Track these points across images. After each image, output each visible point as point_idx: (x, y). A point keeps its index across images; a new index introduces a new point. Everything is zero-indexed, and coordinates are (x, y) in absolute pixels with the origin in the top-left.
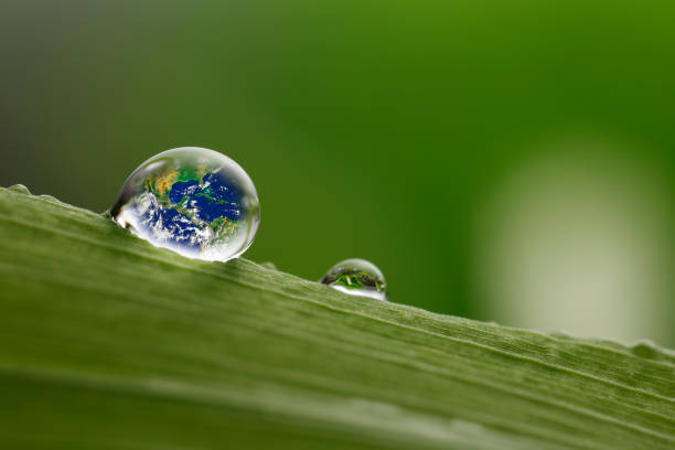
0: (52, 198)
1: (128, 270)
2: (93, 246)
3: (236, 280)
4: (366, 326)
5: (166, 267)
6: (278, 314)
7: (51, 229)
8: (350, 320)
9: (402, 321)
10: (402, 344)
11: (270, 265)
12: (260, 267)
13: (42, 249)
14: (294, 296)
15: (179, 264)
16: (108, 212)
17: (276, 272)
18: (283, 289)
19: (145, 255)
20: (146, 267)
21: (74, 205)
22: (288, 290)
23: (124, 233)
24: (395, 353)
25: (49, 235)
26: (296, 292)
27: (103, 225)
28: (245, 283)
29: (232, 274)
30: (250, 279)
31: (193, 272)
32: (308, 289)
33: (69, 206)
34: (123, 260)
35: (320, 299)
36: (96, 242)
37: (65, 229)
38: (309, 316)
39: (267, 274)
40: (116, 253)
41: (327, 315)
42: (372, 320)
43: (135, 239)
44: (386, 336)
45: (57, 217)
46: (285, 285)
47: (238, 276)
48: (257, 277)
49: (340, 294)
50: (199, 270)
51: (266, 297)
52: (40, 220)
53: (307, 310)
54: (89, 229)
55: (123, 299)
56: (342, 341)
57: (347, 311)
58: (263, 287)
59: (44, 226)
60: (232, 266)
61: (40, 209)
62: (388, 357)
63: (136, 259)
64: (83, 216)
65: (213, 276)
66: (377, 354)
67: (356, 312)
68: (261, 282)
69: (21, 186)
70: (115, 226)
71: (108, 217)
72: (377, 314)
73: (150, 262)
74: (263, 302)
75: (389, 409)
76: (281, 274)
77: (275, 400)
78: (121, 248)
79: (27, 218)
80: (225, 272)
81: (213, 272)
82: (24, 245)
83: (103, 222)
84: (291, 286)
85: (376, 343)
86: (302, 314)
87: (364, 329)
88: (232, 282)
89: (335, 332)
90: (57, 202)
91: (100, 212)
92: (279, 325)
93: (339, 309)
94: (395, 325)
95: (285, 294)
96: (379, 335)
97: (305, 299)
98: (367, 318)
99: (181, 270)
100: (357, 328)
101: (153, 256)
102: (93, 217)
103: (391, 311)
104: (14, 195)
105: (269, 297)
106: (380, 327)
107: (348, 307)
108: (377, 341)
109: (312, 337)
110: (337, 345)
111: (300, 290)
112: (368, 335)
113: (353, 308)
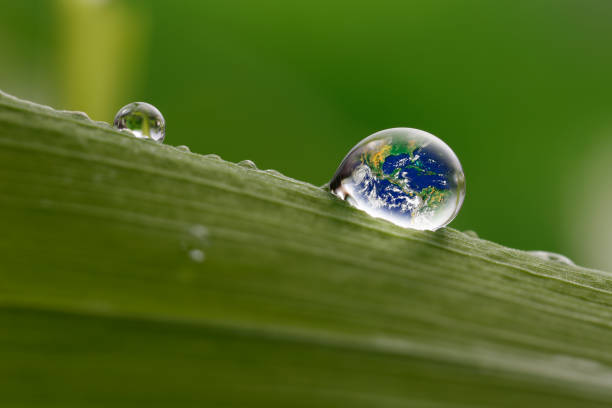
1: (351, 238)
2: (317, 216)
3: (445, 247)
4: (563, 289)
5: (384, 236)
6: (486, 278)
7: (279, 201)
8: (549, 284)
9: (595, 285)
10: (597, 306)
11: (473, 233)
12: (464, 234)
13: (274, 219)
14: (497, 262)
15: (394, 233)
16: (327, 185)
17: (479, 240)
18: (487, 255)
19: (364, 224)
20: (365, 236)
21: (296, 178)
22: (492, 257)
23: (343, 205)
24: (591, 314)
25: (278, 207)
26: (499, 259)
27: (325, 197)
28: (454, 250)
29: (442, 242)
30: (458, 247)
31: (408, 240)
32: (509, 255)
33: (292, 180)
34: (345, 230)
35: (521, 265)
36: (321, 213)
37: (292, 200)
38: (512, 280)
39: (471, 241)
40: (339, 223)
41: (529, 279)
42: (568, 283)
43: (354, 210)
44: (583, 299)
45: (285, 190)
46: (488, 252)
47: (447, 244)
48: (464, 245)
50: (413, 238)
51: (474, 262)
52: (270, 193)
53: (510, 274)
54: (313, 201)
55: (346, 264)
56: (543, 303)
57: (546, 275)
58: (470, 254)
59: (273, 199)
60: (439, 235)
61: (267, 183)
62: (586, 318)
63: (357, 228)
64: (306, 189)
65: (425, 243)
66: (576, 316)
67: (554, 277)
68: (467, 249)
69: (250, 162)
70: (335, 197)
71: (326, 189)
72: (572, 279)
73: (370, 231)
74: (471, 267)
75: (592, 365)
76: (483, 242)
77: (488, 357)
78: (343, 218)
79: (258, 191)
80: (436, 240)
81: (425, 240)
82: (258, 216)
83: (324, 195)
84: (495, 253)
85: (575, 306)
86: (506, 278)
87: (562, 293)
88: (442, 249)
89: (537, 295)
90: (283, 177)
91: (319, 185)
92: (488, 288)
93: (539, 274)
94: (591, 290)
95: (489, 260)
96: (577, 297)
97: (507, 264)
98: (564, 283)
99: (397, 238)
100: (556, 291)
101: (371, 226)
102: (314, 190)
103: (584, 276)
104: (245, 170)
105: (476, 263)
106: (575, 290)
107: (546, 272)
108: (575, 304)
109: (518, 300)
110: (540, 307)
111: (503, 256)
112: (567, 297)
113: (551, 273)
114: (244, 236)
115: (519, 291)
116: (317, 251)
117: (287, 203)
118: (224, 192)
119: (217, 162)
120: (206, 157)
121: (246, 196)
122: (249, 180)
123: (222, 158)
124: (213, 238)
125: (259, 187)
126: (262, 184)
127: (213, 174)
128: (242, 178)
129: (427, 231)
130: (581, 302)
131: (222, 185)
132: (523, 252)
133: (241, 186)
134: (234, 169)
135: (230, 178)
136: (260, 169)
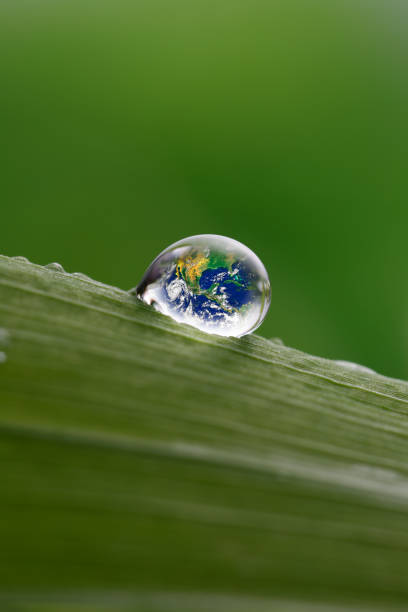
0: (85, 276)
1: (155, 343)
2: (122, 321)
3: (249, 354)
4: (366, 398)
5: (188, 342)
6: (289, 386)
7: (84, 304)
8: (352, 393)
9: (398, 395)
10: (399, 416)
11: (279, 341)
12: (269, 342)
13: (78, 322)
14: (301, 370)
15: (198, 339)
16: (134, 289)
17: (284, 348)
18: (291, 363)
19: (169, 330)
20: (170, 341)
21: (104, 282)
22: (296, 365)
23: (149, 310)
24: (391, 424)
25: (82, 310)
26: (302, 367)
27: (131, 302)
28: (259, 357)
29: (245, 349)
30: (262, 354)
31: (211, 346)
32: (313, 364)
33: (99, 284)
34: (149, 335)
35: (325, 374)
36: (124, 317)
37: (96, 304)
38: (315, 388)
39: (276, 349)
40: (144, 328)
41: (331, 388)
42: (371, 393)
43: (159, 315)
44: (384, 408)
45: (90, 294)
46: (293, 360)
47: (251, 351)
48: (268, 352)
49: (341, 369)
50: (216, 344)
51: (276, 370)
52: (75, 296)
53: (313, 383)
54: (119, 305)
55: (151, 369)
56: (345, 412)
57: (349, 384)
58: (274, 362)
59: (78, 302)
60: (244, 341)
61: (73, 286)
62: (387, 428)
63: (161, 333)
64: (112, 293)
65: (230, 351)
66: (377, 425)
67: (357, 386)
68: (271, 357)
69: (57, 265)
70: (141, 303)
71: (133, 294)
72: (375, 388)
73: (174, 336)
74: (274, 375)
75: (391, 475)
76: (288, 350)
77: (286, 465)
78: (147, 323)
79: (64, 294)
80: (240, 347)
81: (228, 347)
82: (61, 319)
83: (129, 299)
84: (300, 361)
85: (376, 415)
86: (308, 386)
87: (364, 402)
88: (245, 356)
89: (339, 404)
90: (89, 280)
91: (126, 290)
92: (289, 396)
93: (342, 383)
94: (392, 399)
95: (293, 368)
96: (378, 407)
97: (311, 373)
98: (367, 392)
99: (201, 344)
100: (358, 401)
101: (175, 332)
102: (121, 294)
103: (388, 386)
104: (52, 273)
105: (279, 371)
106: (378, 400)
107: (349, 381)
108: (376, 413)
109: (319, 408)
110: (341, 416)
111: (308, 365)
112: (368, 407)
113: (354, 382)
114: (47, 339)
115: (320, 400)
116: (120, 355)
117: (92, 307)
118: (29, 294)
119: (24, 265)
120: (13, 259)
121: (52, 299)
122: (55, 283)
123: (30, 260)
124: (14, 340)
125: (65, 290)
126: (68, 287)
127: (19, 276)
128: (47, 281)
129: (232, 338)
130: (382, 411)
131: (27, 287)
132: (328, 361)
133: (45, 289)
134: (40, 271)
135: (35, 281)
136: (67, 271)
